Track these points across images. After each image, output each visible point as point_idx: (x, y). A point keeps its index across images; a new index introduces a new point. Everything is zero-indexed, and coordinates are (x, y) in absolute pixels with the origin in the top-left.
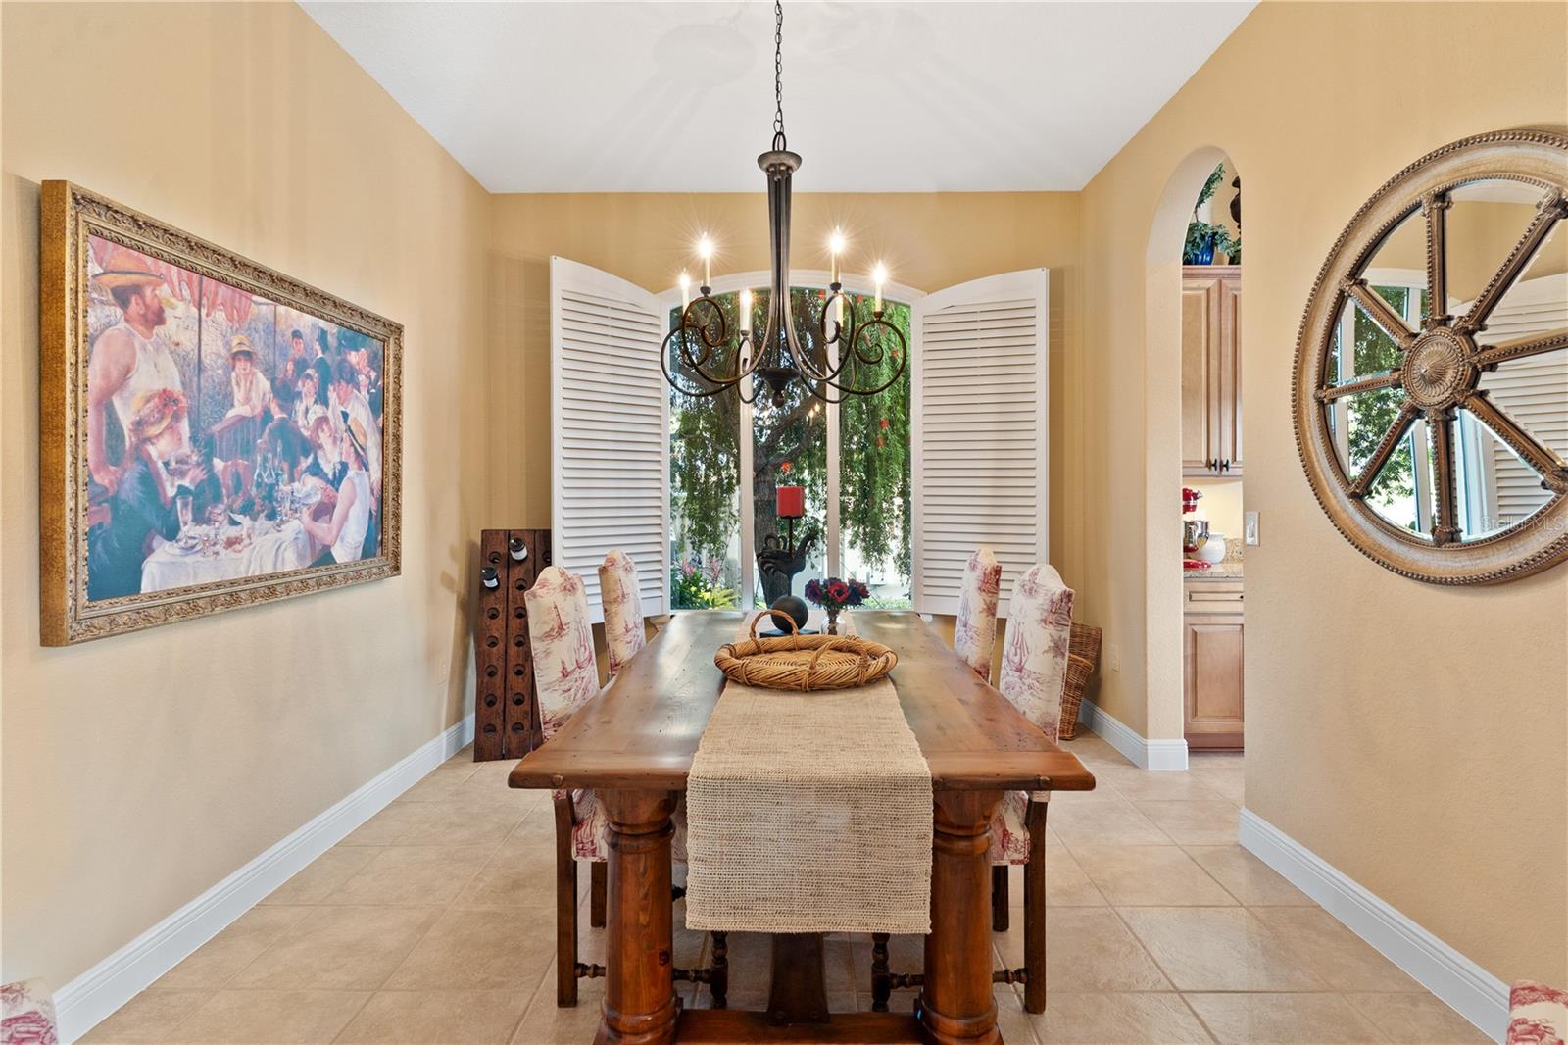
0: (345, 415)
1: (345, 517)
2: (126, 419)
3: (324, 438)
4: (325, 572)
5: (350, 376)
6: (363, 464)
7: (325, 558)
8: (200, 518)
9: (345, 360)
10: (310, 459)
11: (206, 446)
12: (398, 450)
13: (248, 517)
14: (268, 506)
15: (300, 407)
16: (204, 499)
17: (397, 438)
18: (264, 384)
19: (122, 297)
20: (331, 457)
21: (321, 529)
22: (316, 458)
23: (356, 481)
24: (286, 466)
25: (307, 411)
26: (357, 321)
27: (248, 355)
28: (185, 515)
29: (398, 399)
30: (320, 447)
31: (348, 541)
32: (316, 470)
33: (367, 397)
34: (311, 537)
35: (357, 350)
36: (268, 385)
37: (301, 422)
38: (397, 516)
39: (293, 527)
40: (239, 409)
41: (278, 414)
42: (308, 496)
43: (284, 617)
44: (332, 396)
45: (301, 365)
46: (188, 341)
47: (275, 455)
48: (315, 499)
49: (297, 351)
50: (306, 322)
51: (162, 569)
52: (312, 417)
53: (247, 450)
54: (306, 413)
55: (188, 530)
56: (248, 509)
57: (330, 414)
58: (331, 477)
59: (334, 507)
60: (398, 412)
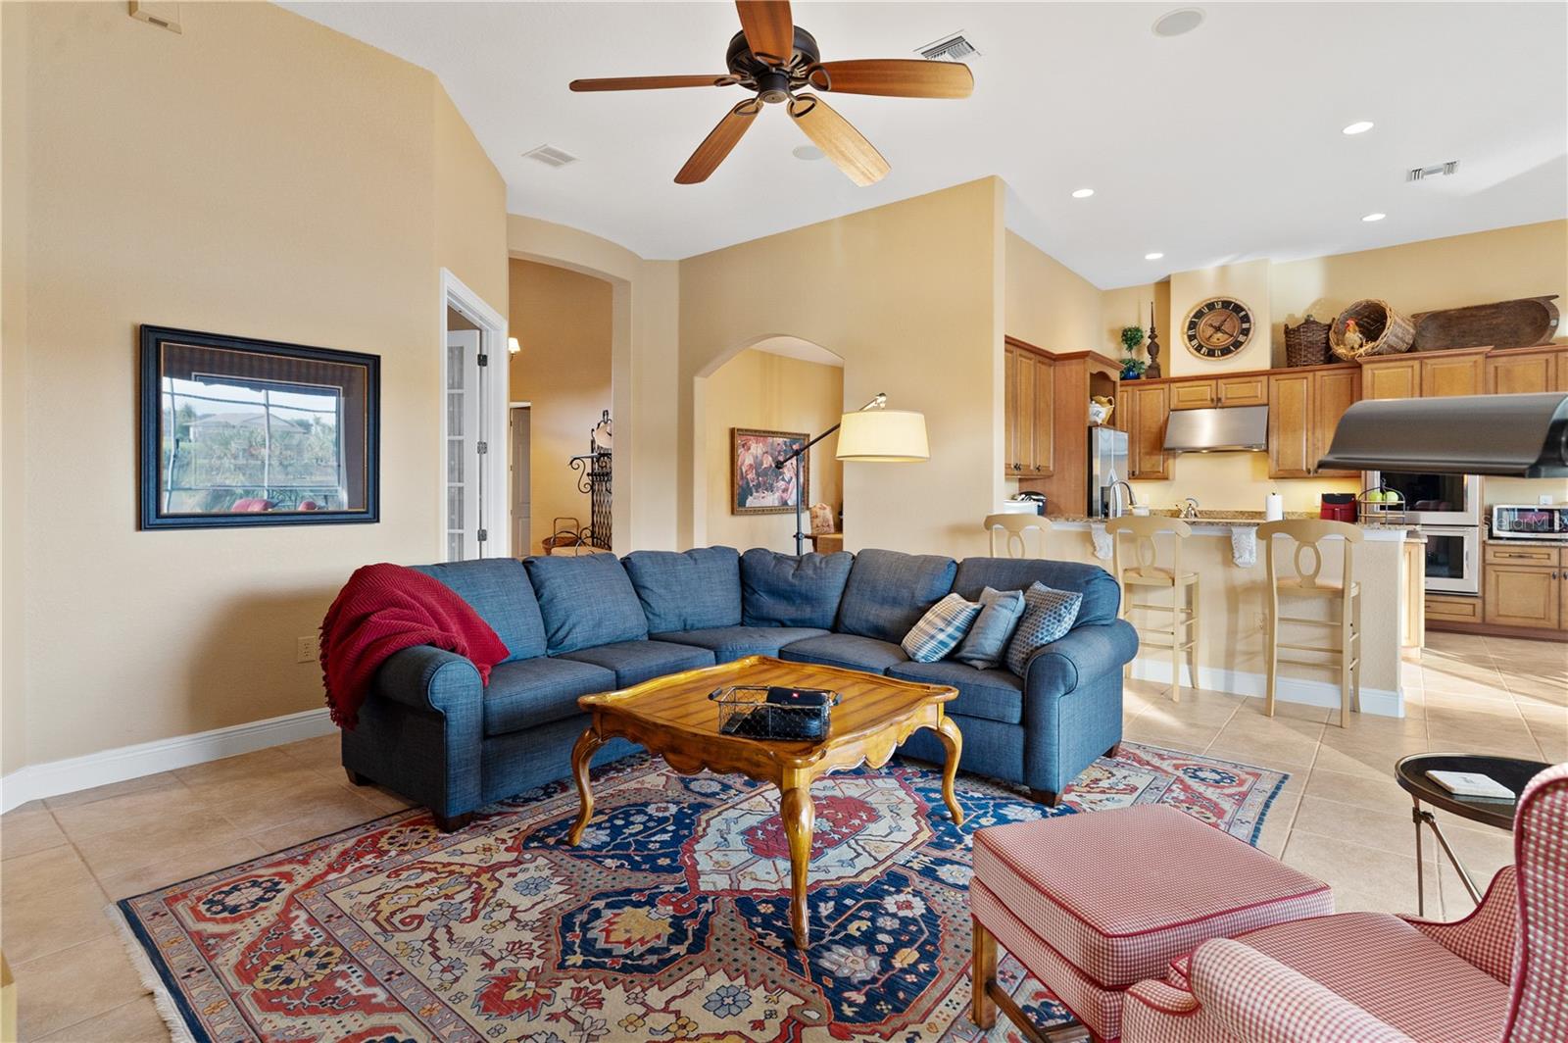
0: (792, 464)
2: (744, 471)
3: (785, 471)
4: (785, 507)
7: (785, 503)
8: (757, 492)
9: (791, 448)
10: (782, 477)
11: (758, 474)
12: (808, 473)
14: (770, 488)
16: (758, 487)
17: (808, 469)
18: (770, 458)
19: (743, 446)
20: (787, 476)
21: (784, 495)
24: (775, 479)
26: (795, 437)
27: (767, 452)
28: (754, 490)
29: (808, 457)
30: (784, 473)
31: (792, 501)
32: (783, 479)
34: (782, 498)
35: (795, 444)
38: (808, 493)
39: (777, 494)
40: (765, 466)
41: (773, 466)
43: (775, 517)
45: (779, 452)
46: (755, 452)
48: (783, 487)
49: (779, 448)
50: (780, 440)
51: (750, 502)
53: (766, 475)
55: (755, 494)
56: (766, 490)
59: (789, 489)
60: (808, 461)
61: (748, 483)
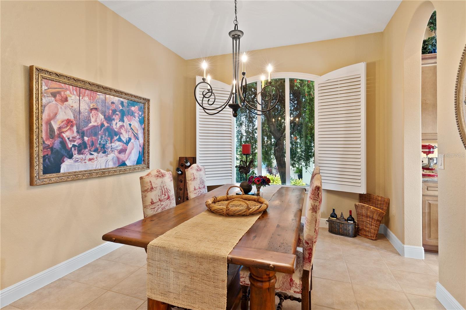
0: (130, 125)
1: (130, 153)
2: (55, 127)
3: (123, 131)
5: (132, 114)
6: (137, 138)
7: (124, 164)
8: (80, 153)
9: (130, 109)
10: (118, 137)
11: (82, 134)
12: (149, 134)
13: (96, 153)
14: (104, 150)
15: (114, 123)
16: (81, 148)
17: (148, 131)
18: (101, 117)
19: (54, 95)
20: (125, 137)
21: (122, 156)
22: (120, 137)
23: (134, 143)
24: (109, 139)
25: (116, 123)
26: (133, 99)
27: (96, 109)
28: (75, 152)
29: (148, 120)
30: (121, 133)
32: (120, 140)
33: (138, 119)
34: (118, 159)
35: (134, 106)
36: (103, 117)
37: (114, 127)
38: (148, 153)
39: (111, 156)
40: (93, 123)
41: (106, 125)
42: (117, 147)
44: (125, 119)
45: (114, 112)
46: (76, 106)
47: (105, 136)
48: (120, 148)
49: (113, 107)
50: (116, 99)
52: (118, 125)
53: (96, 134)
54: (116, 124)
55: (76, 156)
56: (96, 150)
57: (125, 124)
58: (125, 142)
59: (126, 150)
60: (149, 123)
61: (63, 143)
